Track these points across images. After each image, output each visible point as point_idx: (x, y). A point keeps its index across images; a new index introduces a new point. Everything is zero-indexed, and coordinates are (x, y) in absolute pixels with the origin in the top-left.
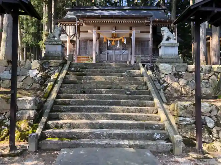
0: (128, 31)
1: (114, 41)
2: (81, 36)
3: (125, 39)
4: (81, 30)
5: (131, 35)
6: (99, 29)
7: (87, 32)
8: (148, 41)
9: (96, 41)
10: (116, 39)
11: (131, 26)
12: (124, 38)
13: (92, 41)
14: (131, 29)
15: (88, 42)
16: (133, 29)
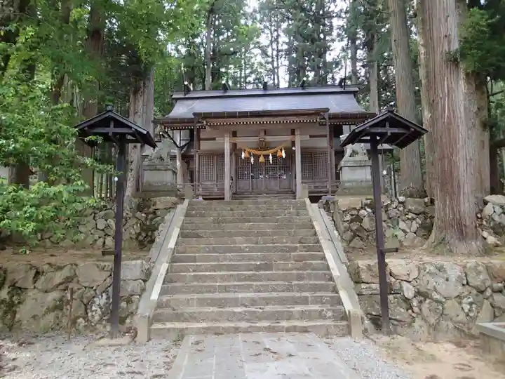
0: (289, 138)
1: (264, 156)
2: (201, 148)
3: (283, 151)
4: (202, 136)
5: (293, 144)
6: (234, 134)
7: (214, 139)
8: (325, 153)
9: (231, 154)
10: (265, 153)
11: (293, 128)
12: (281, 150)
13: (223, 155)
14: (293, 133)
15: (215, 157)
16: (296, 133)
